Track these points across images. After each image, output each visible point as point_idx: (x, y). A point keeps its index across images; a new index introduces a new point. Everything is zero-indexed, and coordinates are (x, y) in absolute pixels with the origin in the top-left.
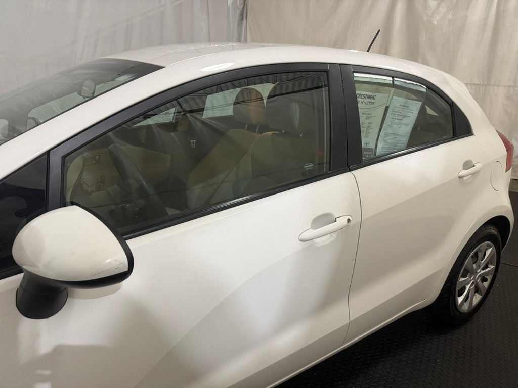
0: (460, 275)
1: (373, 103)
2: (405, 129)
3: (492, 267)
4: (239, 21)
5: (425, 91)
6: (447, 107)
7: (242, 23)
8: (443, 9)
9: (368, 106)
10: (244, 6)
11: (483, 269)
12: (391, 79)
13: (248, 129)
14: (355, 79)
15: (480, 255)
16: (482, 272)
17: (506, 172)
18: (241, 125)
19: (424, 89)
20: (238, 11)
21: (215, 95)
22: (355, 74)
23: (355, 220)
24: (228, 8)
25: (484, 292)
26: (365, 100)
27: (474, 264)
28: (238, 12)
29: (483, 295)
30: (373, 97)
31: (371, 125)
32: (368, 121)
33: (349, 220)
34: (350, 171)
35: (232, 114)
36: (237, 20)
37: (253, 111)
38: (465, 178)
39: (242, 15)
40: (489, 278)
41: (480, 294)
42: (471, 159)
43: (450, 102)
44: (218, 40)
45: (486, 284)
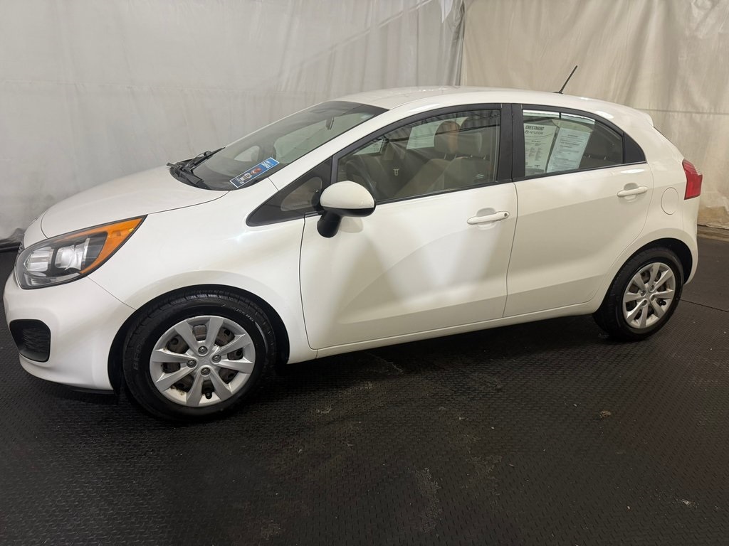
0: (627, 289)
1: (542, 133)
2: (576, 156)
3: (670, 291)
4: (454, 40)
5: (594, 123)
6: (618, 137)
7: (457, 42)
8: (711, 21)
9: (537, 135)
10: (461, 22)
11: (659, 290)
12: (558, 114)
13: (447, 159)
14: (524, 114)
15: (653, 274)
16: (657, 293)
17: (685, 199)
18: (440, 155)
19: (592, 122)
20: (453, 27)
21: (420, 127)
22: (524, 111)
23: (512, 215)
24: (442, 25)
25: (661, 315)
26: (533, 130)
27: (645, 283)
28: (454, 29)
29: (661, 317)
30: (541, 129)
31: (541, 151)
32: (537, 147)
33: (506, 215)
34: (513, 182)
35: (433, 146)
36: (452, 39)
37: (451, 139)
38: (626, 198)
39: (458, 32)
40: (668, 302)
41: (657, 315)
42: (636, 182)
43: (622, 133)
44: (427, 84)
45: (664, 308)
